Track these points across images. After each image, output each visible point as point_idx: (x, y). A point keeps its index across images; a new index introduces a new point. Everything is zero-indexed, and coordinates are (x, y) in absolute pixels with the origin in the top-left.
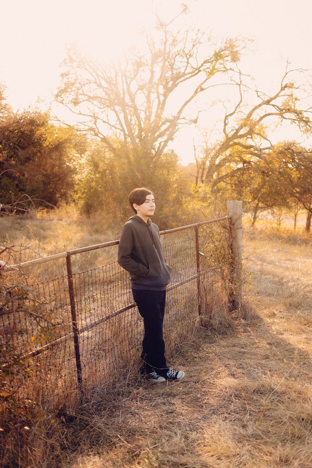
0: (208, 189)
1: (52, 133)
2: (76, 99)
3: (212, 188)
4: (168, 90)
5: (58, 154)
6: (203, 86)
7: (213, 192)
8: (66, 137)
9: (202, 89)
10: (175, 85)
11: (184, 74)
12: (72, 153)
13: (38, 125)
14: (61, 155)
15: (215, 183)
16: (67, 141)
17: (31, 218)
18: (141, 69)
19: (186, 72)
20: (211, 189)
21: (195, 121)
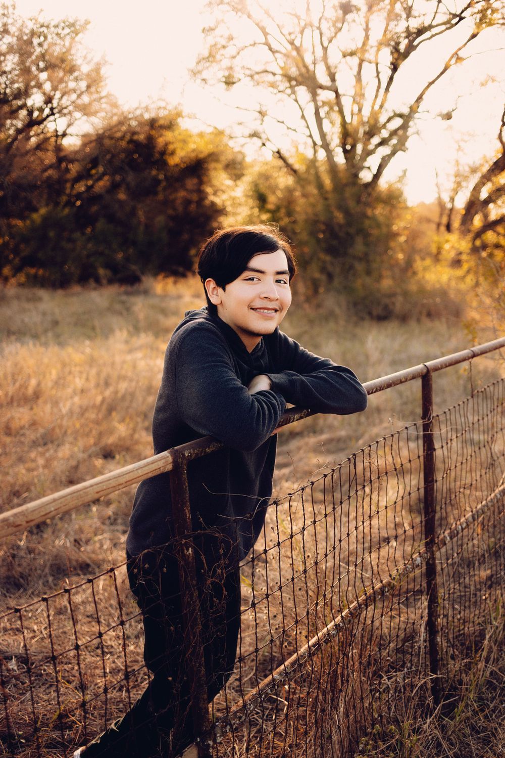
0: (465, 245)
1: (184, 142)
2: (230, 76)
3: (473, 243)
4: (399, 57)
5: (195, 181)
6: (461, 54)
7: (475, 250)
8: (210, 148)
9: (459, 59)
10: (411, 48)
11: (431, 27)
12: (220, 178)
13: (162, 127)
14: (201, 183)
15: (479, 234)
16: (213, 157)
17: (146, 292)
18: (349, 17)
19: (434, 23)
20: (470, 245)
21: (448, 116)
